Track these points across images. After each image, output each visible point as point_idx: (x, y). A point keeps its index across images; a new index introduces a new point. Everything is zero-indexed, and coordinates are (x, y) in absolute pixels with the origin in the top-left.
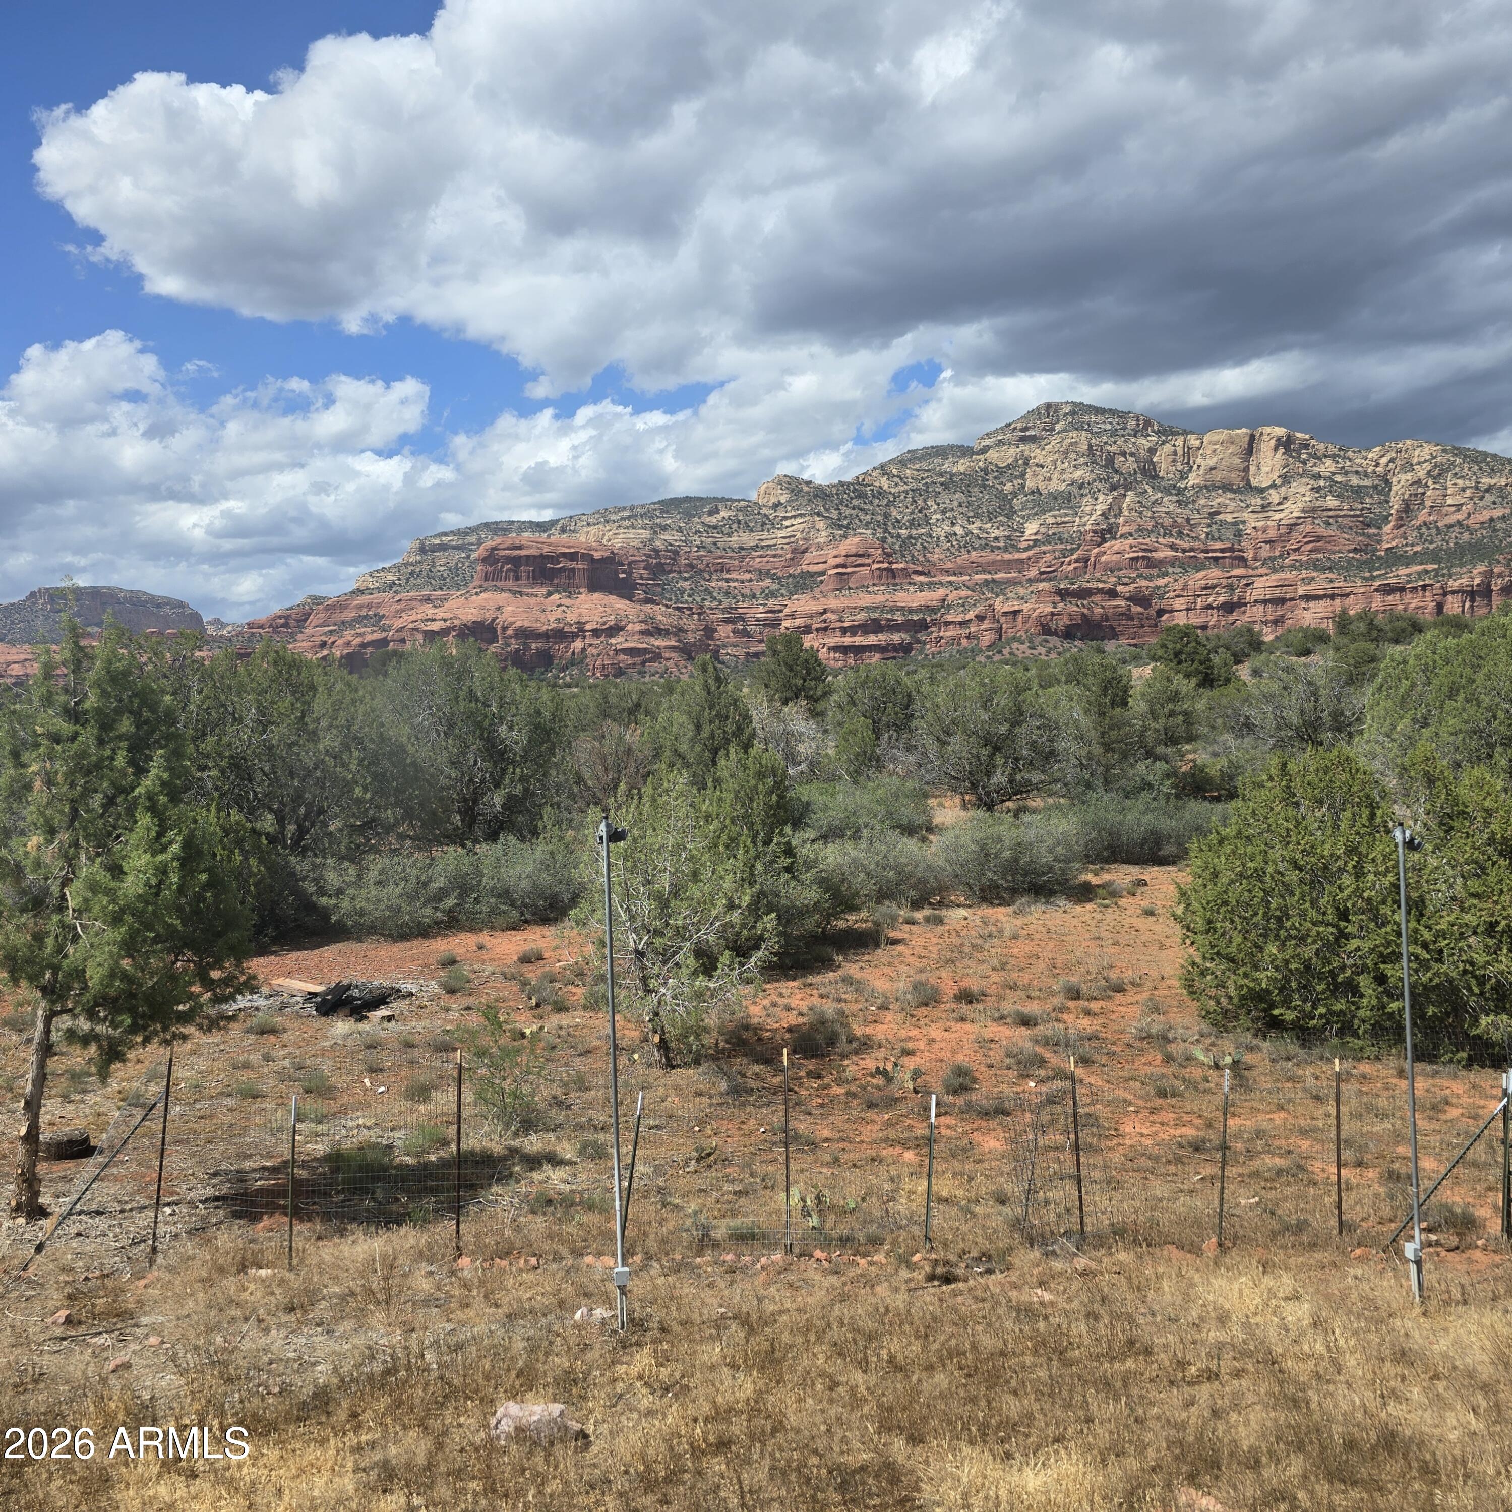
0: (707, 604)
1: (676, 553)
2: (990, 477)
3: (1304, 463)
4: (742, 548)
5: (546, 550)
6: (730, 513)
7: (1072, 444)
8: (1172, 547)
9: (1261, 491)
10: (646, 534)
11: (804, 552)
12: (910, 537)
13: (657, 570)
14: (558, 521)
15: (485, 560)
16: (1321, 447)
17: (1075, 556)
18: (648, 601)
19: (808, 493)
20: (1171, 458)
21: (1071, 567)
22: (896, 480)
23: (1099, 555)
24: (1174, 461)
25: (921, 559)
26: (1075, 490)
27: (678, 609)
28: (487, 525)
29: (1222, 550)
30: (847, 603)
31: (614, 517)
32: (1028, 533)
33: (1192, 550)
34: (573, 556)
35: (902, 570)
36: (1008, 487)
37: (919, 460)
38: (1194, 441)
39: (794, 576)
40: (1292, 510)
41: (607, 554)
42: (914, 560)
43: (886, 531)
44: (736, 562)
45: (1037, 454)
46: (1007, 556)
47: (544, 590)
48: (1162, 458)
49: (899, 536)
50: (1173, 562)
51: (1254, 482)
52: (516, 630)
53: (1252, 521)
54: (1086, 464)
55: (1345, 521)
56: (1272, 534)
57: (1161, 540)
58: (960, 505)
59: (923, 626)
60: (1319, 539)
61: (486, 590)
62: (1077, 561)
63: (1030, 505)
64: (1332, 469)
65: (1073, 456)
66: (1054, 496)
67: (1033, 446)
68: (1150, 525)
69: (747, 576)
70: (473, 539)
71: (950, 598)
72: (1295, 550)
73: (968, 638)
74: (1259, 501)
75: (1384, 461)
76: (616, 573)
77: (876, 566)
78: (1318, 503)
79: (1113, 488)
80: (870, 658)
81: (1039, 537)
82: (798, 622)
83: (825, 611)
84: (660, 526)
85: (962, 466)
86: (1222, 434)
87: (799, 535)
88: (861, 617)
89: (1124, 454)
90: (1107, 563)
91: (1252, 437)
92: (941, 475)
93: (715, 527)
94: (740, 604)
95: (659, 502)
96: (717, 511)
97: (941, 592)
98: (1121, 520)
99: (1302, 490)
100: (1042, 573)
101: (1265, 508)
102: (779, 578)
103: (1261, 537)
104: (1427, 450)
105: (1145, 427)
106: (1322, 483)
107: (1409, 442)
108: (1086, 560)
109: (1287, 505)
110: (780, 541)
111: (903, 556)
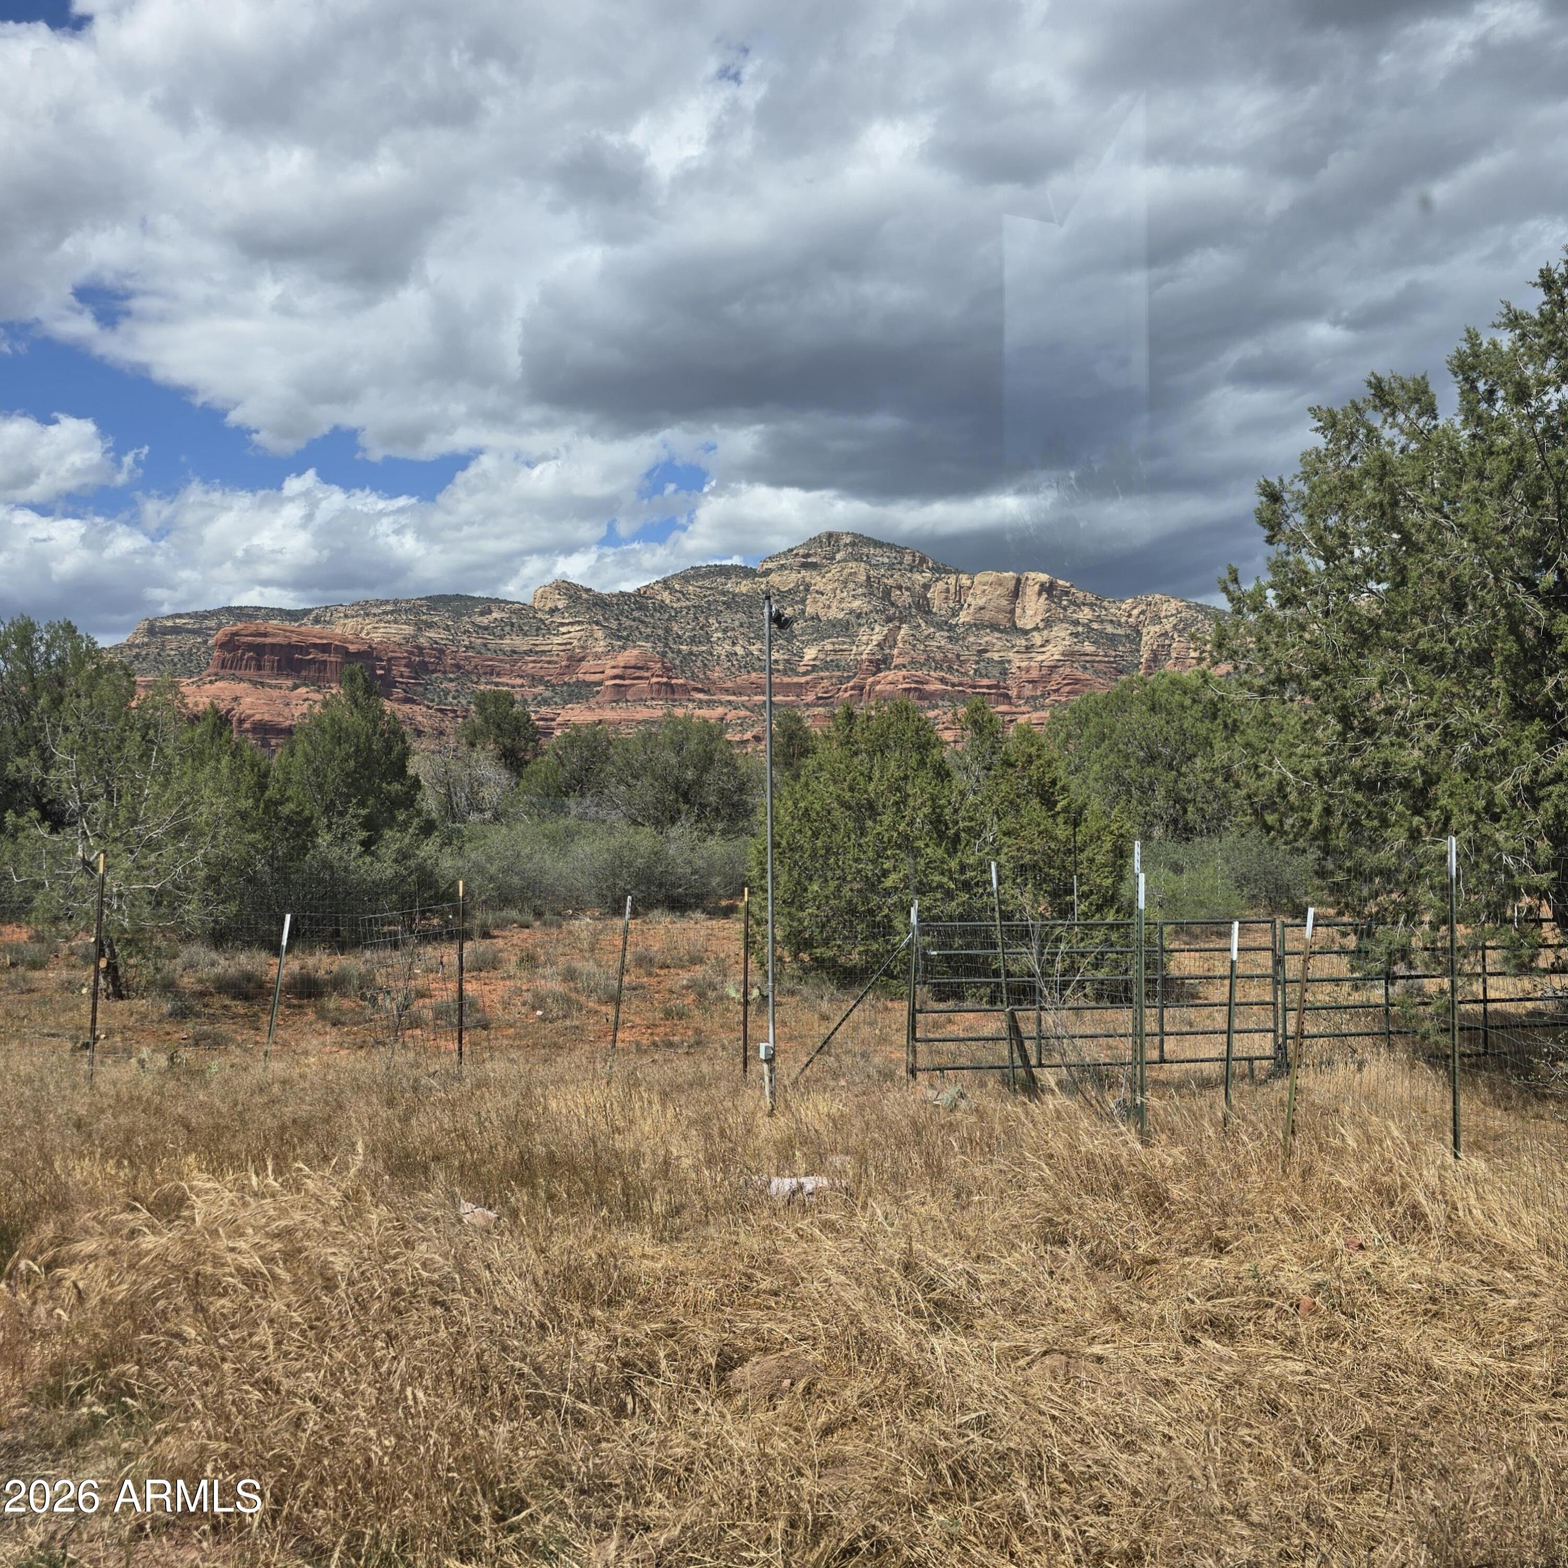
1: (442, 652)
2: (772, 600)
3: (1065, 609)
4: (514, 652)
5: (294, 639)
6: (503, 615)
7: (851, 574)
8: (943, 680)
9: (1026, 632)
10: (409, 630)
11: (582, 659)
12: (691, 653)
13: (420, 669)
14: (311, 610)
15: (222, 646)
16: (1080, 595)
17: (851, 684)
18: (407, 700)
19: (587, 600)
20: (943, 595)
21: (847, 695)
22: (679, 595)
23: (873, 684)
24: (947, 598)
25: (701, 676)
26: (853, 619)
27: (441, 711)
28: (229, 610)
29: (989, 687)
30: (624, 715)
31: (375, 610)
32: (807, 657)
33: (961, 684)
34: (325, 648)
35: (682, 685)
36: (789, 611)
37: (704, 577)
38: (965, 580)
39: (569, 685)
40: (1053, 653)
41: (366, 647)
42: (694, 677)
43: (666, 645)
44: (508, 666)
45: (818, 581)
47: (290, 683)
48: (935, 594)
49: (679, 651)
50: (943, 695)
51: (1020, 624)
52: (254, 723)
53: (1017, 661)
54: (864, 595)
55: (1102, 667)
56: (1034, 674)
57: (932, 673)
58: (741, 625)
60: (1077, 681)
61: (222, 678)
62: (853, 688)
63: (809, 631)
64: (1090, 617)
65: (852, 586)
66: (833, 624)
67: (814, 573)
68: (922, 658)
69: (519, 681)
70: (211, 623)
71: (728, 717)
72: (1055, 691)
74: (1024, 643)
75: (1135, 612)
76: (374, 669)
77: (654, 680)
78: (1077, 648)
79: (889, 620)
81: (817, 663)
84: (425, 622)
85: (745, 587)
86: (991, 576)
87: (575, 643)
89: (900, 588)
90: (881, 692)
91: (1018, 581)
92: (724, 593)
93: (486, 628)
95: (427, 598)
96: (490, 612)
97: (720, 711)
98: (896, 652)
99: (1063, 634)
100: (819, 698)
101: (1028, 649)
102: (553, 686)
103: (1025, 676)
104: (1171, 606)
105: (921, 564)
106: (1080, 629)
107: (1157, 596)
108: (862, 688)
109: (1049, 647)
110: (555, 648)
111: (683, 672)
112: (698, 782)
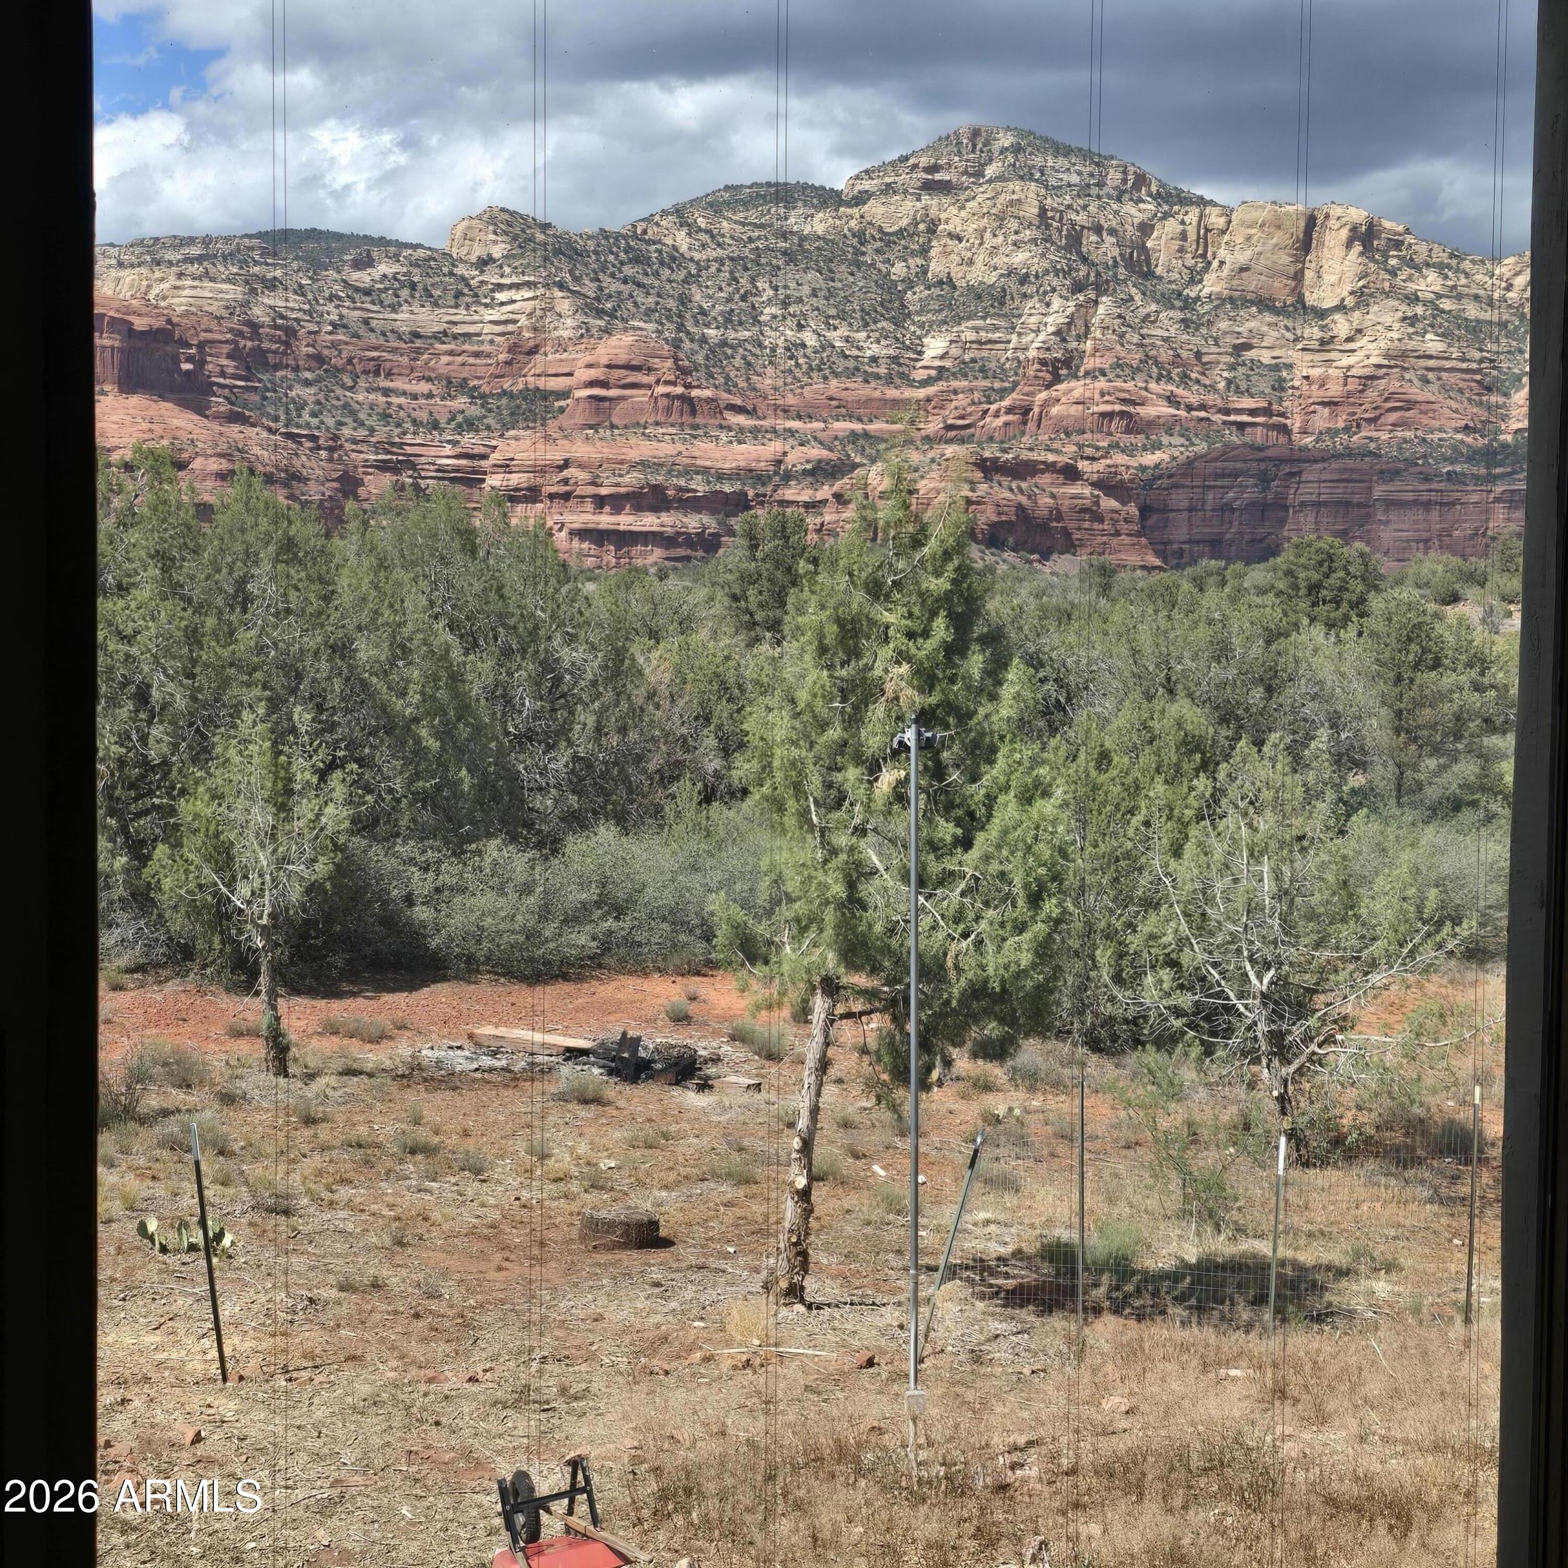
0: (346, 432)
1: (291, 332)
2: (868, 249)
3: (1393, 273)
4: (416, 335)
6: (396, 268)
7: (1011, 203)
8: (1171, 400)
9: (1322, 314)
10: (235, 292)
11: (533, 351)
12: (724, 343)
13: (254, 361)
16: (1422, 248)
17: (1006, 403)
19: (544, 245)
20: (1176, 244)
21: (999, 422)
22: (704, 237)
23: (1046, 404)
24: (1181, 250)
25: (742, 384)
26: (1012, 285)
27: (290, 436)
29: (1252, 412)
30: (607, 452)
31: (171, 255)
32: (929, 353)
33: (1203, 407)
35: (709, 400)
36: (899, 270)
37: (746, 204)
38: (1216, 217)
39: (511, 396)
40: (1369, 352)
41: (160, 323)
42: (729, 385)
43: (681, 327)
44: (405, 360)
45: (951, 215)
46: (892, 393)
48: (1161, 243)
49: (704, 340)
50: (1170, 425)
51: (1311, 299)
53: (1303, 365)
54: (1034, 241)
55: (1455, 379)
56: (1334, 390)
57: (1153, 386)
58: (814, 293)
59: (740, 503)
60: (1410, 405)
62: (1009, 411)
63: (935, 305)
64: (1437, 288)
65: (1013, 225)
66: (977, 293)
67: (946, 200)
68: (1135, 358)
69: (424, 387)
71: (790, 459)
72: (1373, 420)
73: (818, 531)
74: (1317, 333)
76: (176, 362)
77: (661, 389)
78: (1411, 345)
79: (1078, 288)
80: (644, 555)
81: (947, 363)
82: (515, 479)
83: (566, 464)
84: (263, 280)
85: (821, 223)
86: (1263, 211)
87: (523, 321)
88: (632, 480)
89: (1098, 229)
90: (1061, 418)
91: (1312, 220)
92: (784, 235)
93: (367, 292)
94: (409, 438)
95: (258, 235)
96: (373, 262)
97: (774, 447)
98: (1088, 346)
99: (1387, 319)
100: (949, 428)
101: (1325, 344)
102: (483, 396)
103: (1317, 393)
105: (1137, 186)
106: (1419, 310)
108: (1026, 411)
109: (1362, 342)
110: (488, 328)
111: (711, 376)
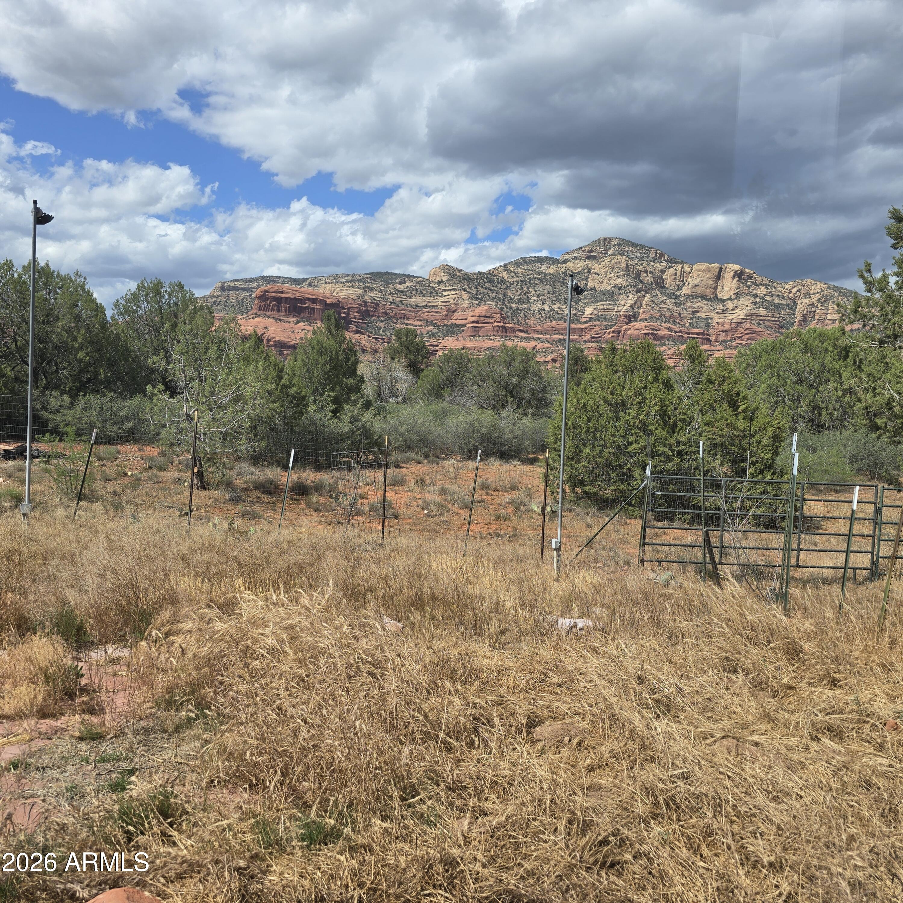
1: (377, 305)
2: (567, 278)
3: (749, 287)
4: (417, 306)
5: (298, 295)
6: (412, 284)
7: (617, 263)
8: (669, 329)
9: (723, 301)
10: (360, 292)
11: (454, 312)
12: (518, 309)
13: (365, 314)
14: (307, 279)
15: (259, 298)
16: (759, 279)
17: (613, 329)
18: (358, 332)
19: (460, 277)
20: (673, 277)
21: (610, 336)
22: (513, 274)
23: (626, 330)
24: (675, 279)
25: (523, 322)
26: (616, 290)
27: (376, 338)
28: (263, 277)
29: (698, 334)
30: (477, 344)
31: (341, 280)
32: (586, 313)
33: (680, 332)
34: (314, 301)
35: (511, 328)
37: (528, 263)
38: (687, 268)
39: (447, 326)
40: (739, 314)
41: (335, 301)
42: (519, 323)
43: (504, 304)
44: (413, 314)
45: (596, 267)
46: (573, 326)
47: (295, 320)
48: (668, 277)
49: (511, 308)
50: (669, 338)
51: (719, 296)
52: (275, 342)
53: (716, 318)
54: (624, 276)
55: (769, 323)
56: (727, 327)
57: (663, 324)
58: (548, 293)
60: (753, 332)
61: (259, 316)
62: (613, 332)
63: (589, 297)
64: (764, 293)
65: (617, 270)
66: (604, 293)
67: (594, 262)
68: (657, 315)
69: (419, 323)
70: (254, 285)
71: (537, 347)
72: (739, 338)
74: (721, 307)
75: (794, 290)
76: (340, 314)
77: (496, 324)
78: (755, 312)
79: (638, 291)
81: (593, 316)
83: (464, 348)
84: (369, 288)
85: (552, 269)
86: (703, 266)
87: (452, 301)
89: (646, 272)
90: (631, 335)
91: (721, 269)
92: (539, 274)
93: (402, 292)
95: (370, 274)
96: (405, 283)
98: (641, 311)
99: (746, 303)
100: (592, 338)
101: (724, 311)
102: (438, 326)
103: (721, 328)
104: (819, 286)
105: (660, 257)
106: (758, 300)
107: (809, 281)
108: (619, 332)
109: (737, 311)
110: (440, 304)
111: (513, 320)
112: (519, 385)
